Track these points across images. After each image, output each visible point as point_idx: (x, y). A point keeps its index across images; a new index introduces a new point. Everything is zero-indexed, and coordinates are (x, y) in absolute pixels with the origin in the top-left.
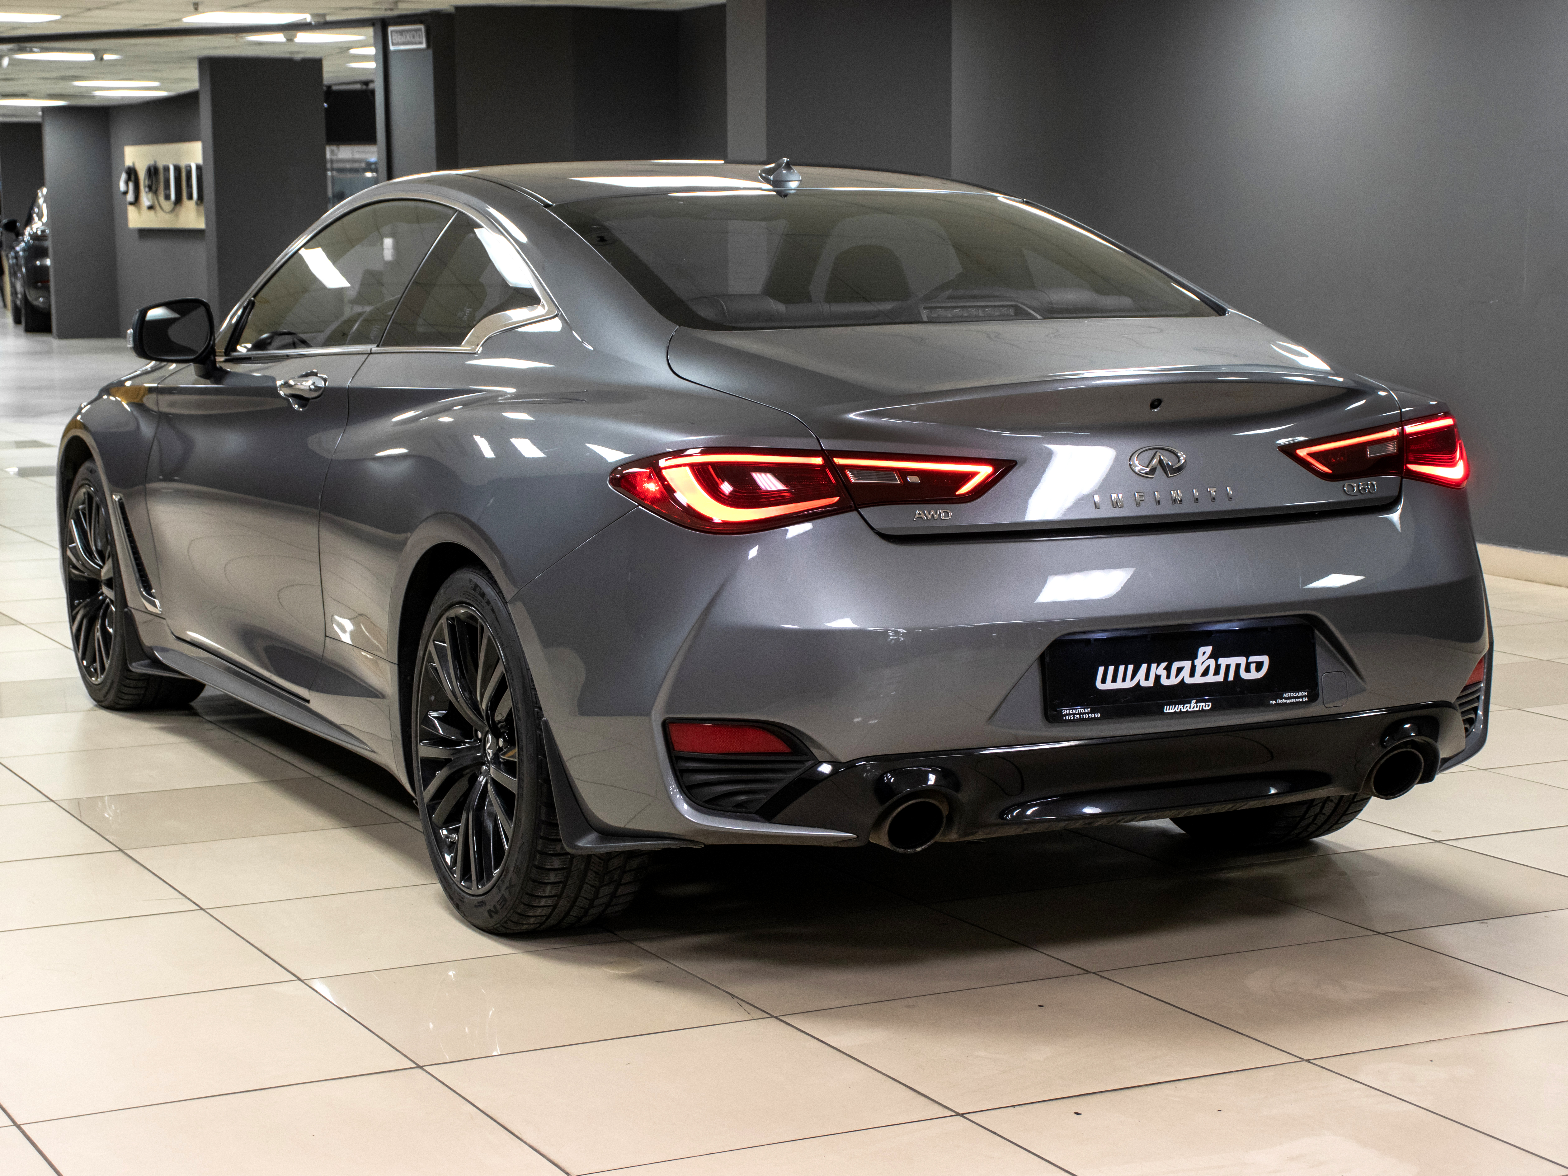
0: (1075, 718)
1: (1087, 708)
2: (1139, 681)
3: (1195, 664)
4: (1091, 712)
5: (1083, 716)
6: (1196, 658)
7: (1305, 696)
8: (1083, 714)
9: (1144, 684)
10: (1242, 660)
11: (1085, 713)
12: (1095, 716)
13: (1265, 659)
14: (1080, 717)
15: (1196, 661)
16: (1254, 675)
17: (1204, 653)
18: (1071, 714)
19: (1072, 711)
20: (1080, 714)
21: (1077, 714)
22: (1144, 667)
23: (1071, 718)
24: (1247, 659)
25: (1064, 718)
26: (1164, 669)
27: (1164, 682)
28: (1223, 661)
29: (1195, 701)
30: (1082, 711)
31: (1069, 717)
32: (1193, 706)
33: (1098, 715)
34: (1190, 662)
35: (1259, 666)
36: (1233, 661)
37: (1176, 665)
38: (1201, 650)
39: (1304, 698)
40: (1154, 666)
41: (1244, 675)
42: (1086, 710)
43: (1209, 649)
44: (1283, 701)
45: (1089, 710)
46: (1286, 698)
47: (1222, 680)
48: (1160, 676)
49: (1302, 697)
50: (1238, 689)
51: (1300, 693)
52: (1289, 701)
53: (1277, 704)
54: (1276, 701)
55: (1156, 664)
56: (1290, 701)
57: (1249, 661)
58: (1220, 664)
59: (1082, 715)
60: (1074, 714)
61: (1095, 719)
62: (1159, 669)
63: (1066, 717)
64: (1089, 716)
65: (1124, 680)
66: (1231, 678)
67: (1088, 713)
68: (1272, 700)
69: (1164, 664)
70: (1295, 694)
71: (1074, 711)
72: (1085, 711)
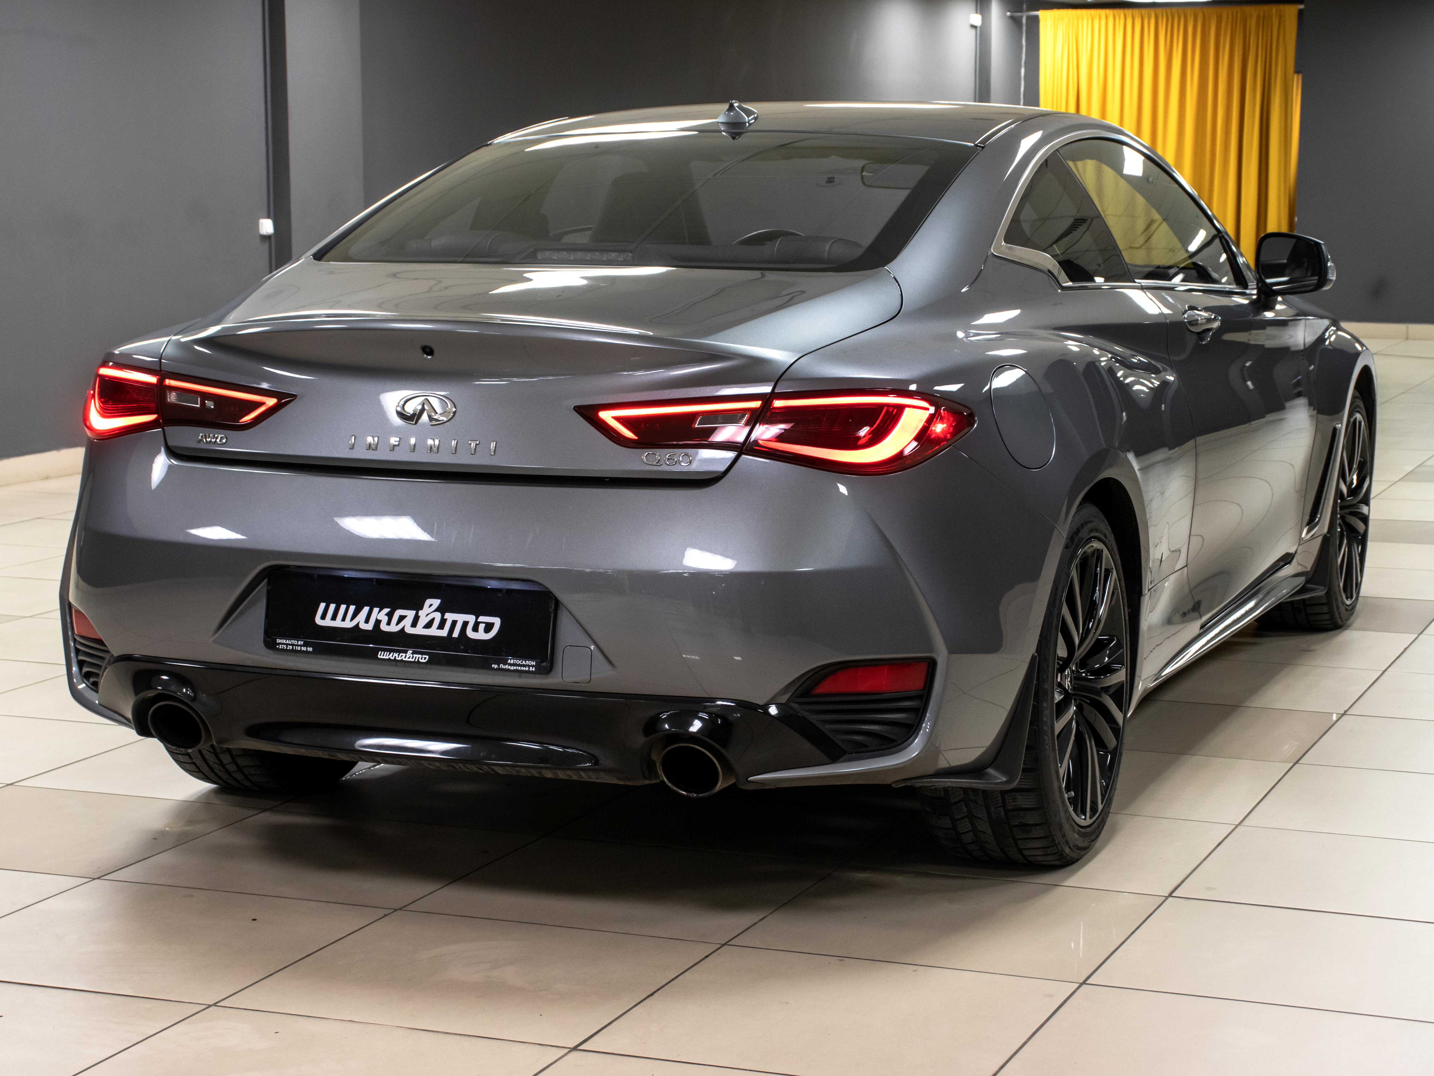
0: (288, 648)
1: (301, 641)
2: (358, 623)
3: (419, 615)
4: (304, 645)
5: (296, 648)
6: (422, 608)
7: (533, 666)
8: (296, 645)
9: (363, 626)
10: (471, 619)
11: (298, 645)
12: (307, 649)
13: (497, 621)
14: (293, 648)
15: (420, 612)
16: (481, 635)
17: (431, 605)
18: (284, 644)
19: (286, 641)
20: (293, 645)
21: (290, 645)
22: (366, 609)
23: (284, 647)
24: (477, 618)
25: (278, 647)
26: (386, 615)
27: (384, 627)
28: (450, 617)
29: (411, 652)
30: (295, 642)
31: (282, 646)
32: (409, 656)
33: (310, 649)
34: (414, 612)
35: (489, 627)
36: (461, 618)
37: (399, 613)
38: (428, 602)
39: (531, 668)
40: (376, 610)
41: (470, 634)
42: (300, 643)
43: (436, 602)
44: (507, 667)
45: (302, 643)
46: (510, 665)
47: (445, 635)
48: (380, 621)
49: (529, 666)
50: (462, 647)
51: (527, 661)
52: (512, 668)
53: (499, 669)
54: (499, 666)
55: (378, 609)
56: (515, 668)
57: (478, 620)
58: (446, 619)
59: (294, 647)
60: (287, 645)
61: (307, 652)
62: (381, 615)
63: (279, 646)
64: (301, 649)
65: (344, 619)
66: (456, 634)
67: (301, 646)
68: (495, 664)
69: (386, 610)
70: (522, 662)
71: (287, 642)
72: (298, 643)
